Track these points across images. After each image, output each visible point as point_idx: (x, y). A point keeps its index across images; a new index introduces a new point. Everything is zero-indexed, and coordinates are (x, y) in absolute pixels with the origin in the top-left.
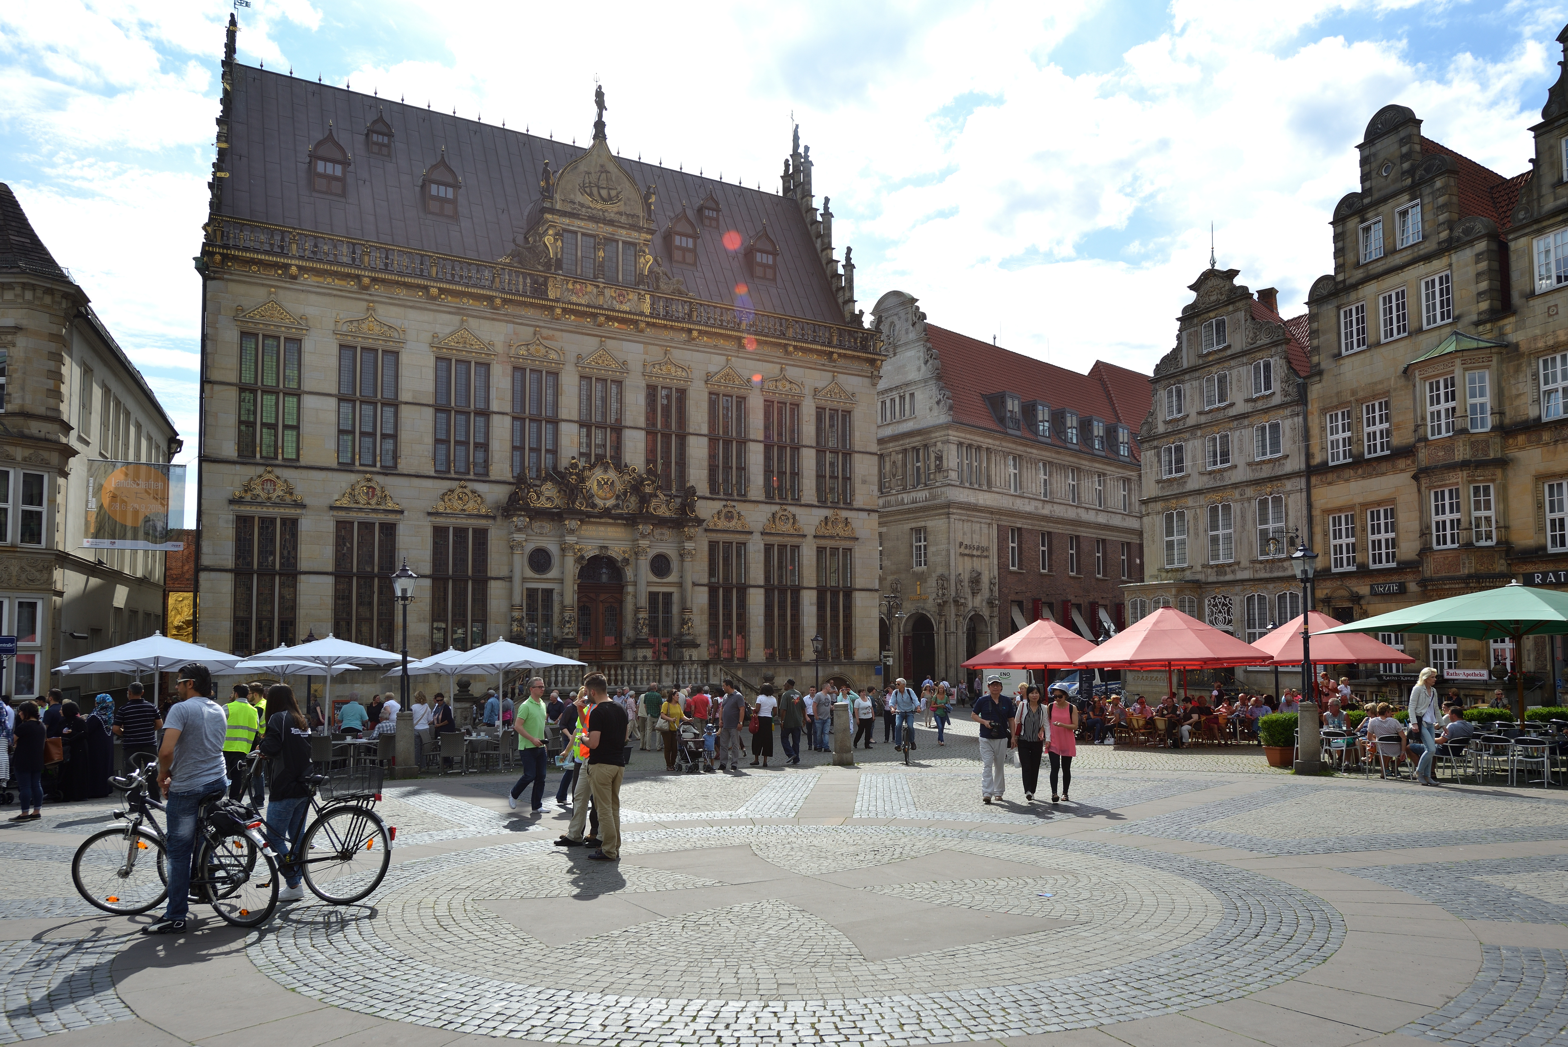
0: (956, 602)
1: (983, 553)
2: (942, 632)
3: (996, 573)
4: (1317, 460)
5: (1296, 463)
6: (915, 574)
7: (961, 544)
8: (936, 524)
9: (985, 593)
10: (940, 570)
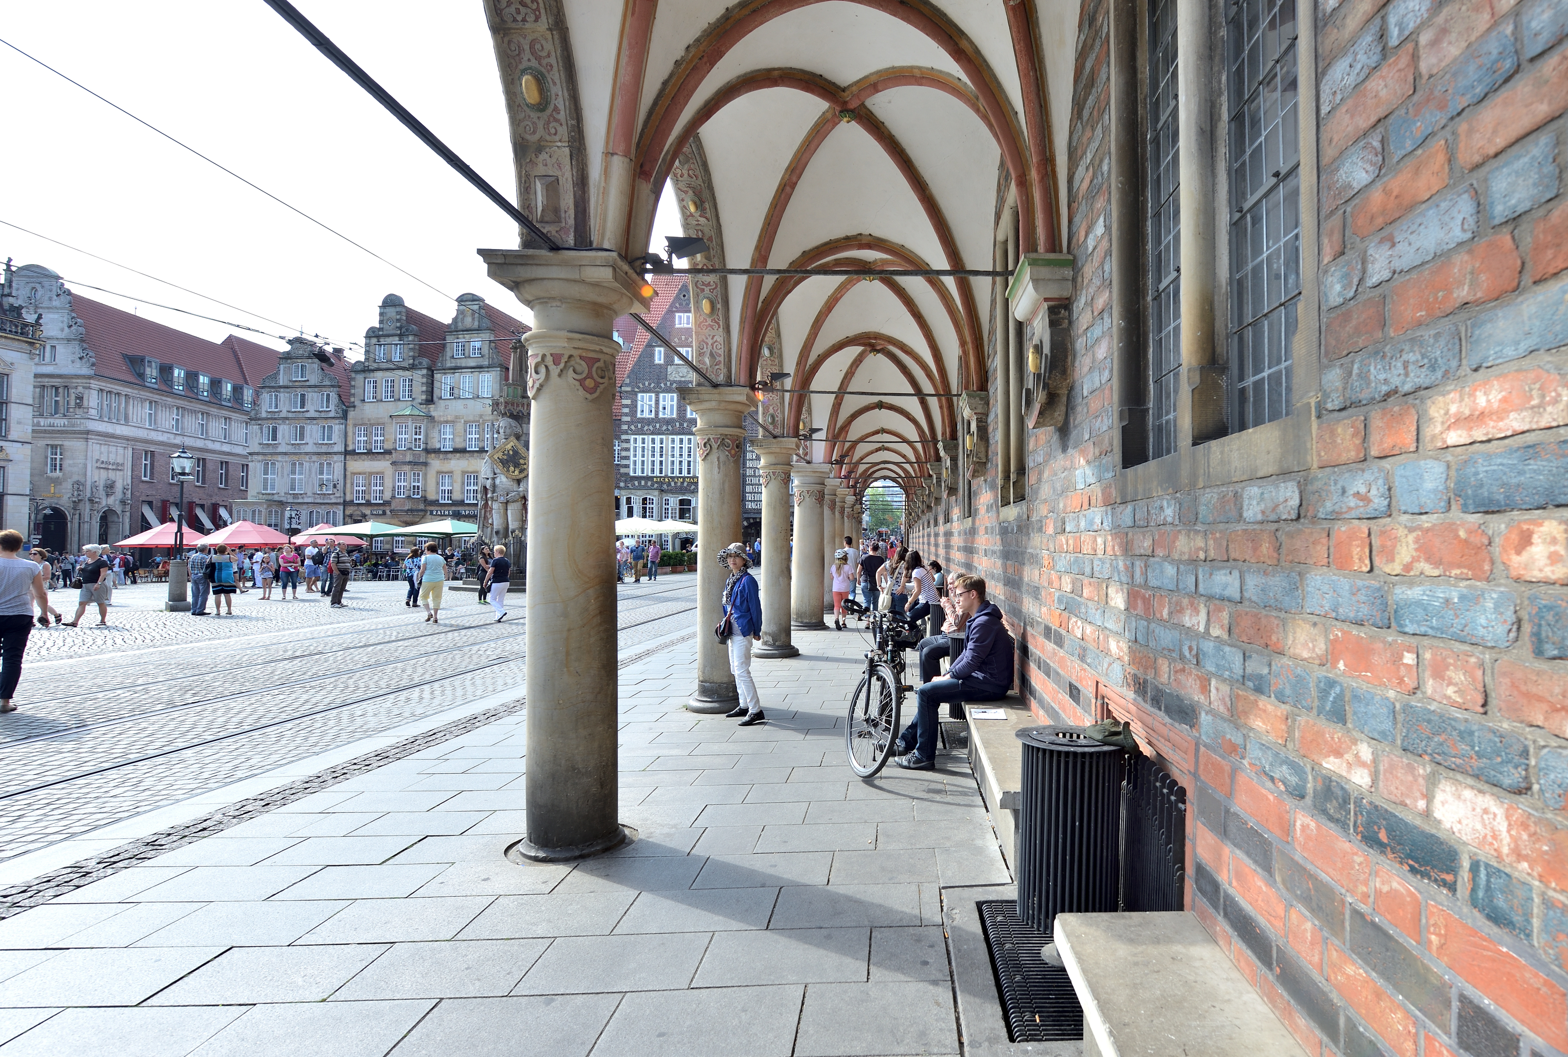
0: (91, 501)
1: (118, 467)
2: (76, 521)
3: (129, 482)
4: (350, 448)
5: (340, 448)
6: (48, 477)
7: (97, 461)
8: (73, 445)
9: (119, 494)
10: (75, 478)
